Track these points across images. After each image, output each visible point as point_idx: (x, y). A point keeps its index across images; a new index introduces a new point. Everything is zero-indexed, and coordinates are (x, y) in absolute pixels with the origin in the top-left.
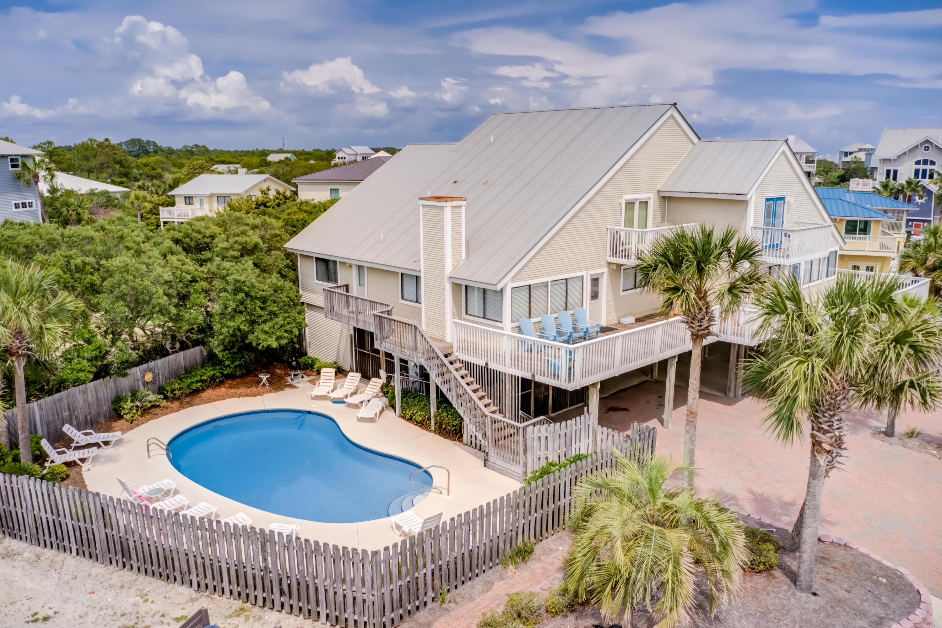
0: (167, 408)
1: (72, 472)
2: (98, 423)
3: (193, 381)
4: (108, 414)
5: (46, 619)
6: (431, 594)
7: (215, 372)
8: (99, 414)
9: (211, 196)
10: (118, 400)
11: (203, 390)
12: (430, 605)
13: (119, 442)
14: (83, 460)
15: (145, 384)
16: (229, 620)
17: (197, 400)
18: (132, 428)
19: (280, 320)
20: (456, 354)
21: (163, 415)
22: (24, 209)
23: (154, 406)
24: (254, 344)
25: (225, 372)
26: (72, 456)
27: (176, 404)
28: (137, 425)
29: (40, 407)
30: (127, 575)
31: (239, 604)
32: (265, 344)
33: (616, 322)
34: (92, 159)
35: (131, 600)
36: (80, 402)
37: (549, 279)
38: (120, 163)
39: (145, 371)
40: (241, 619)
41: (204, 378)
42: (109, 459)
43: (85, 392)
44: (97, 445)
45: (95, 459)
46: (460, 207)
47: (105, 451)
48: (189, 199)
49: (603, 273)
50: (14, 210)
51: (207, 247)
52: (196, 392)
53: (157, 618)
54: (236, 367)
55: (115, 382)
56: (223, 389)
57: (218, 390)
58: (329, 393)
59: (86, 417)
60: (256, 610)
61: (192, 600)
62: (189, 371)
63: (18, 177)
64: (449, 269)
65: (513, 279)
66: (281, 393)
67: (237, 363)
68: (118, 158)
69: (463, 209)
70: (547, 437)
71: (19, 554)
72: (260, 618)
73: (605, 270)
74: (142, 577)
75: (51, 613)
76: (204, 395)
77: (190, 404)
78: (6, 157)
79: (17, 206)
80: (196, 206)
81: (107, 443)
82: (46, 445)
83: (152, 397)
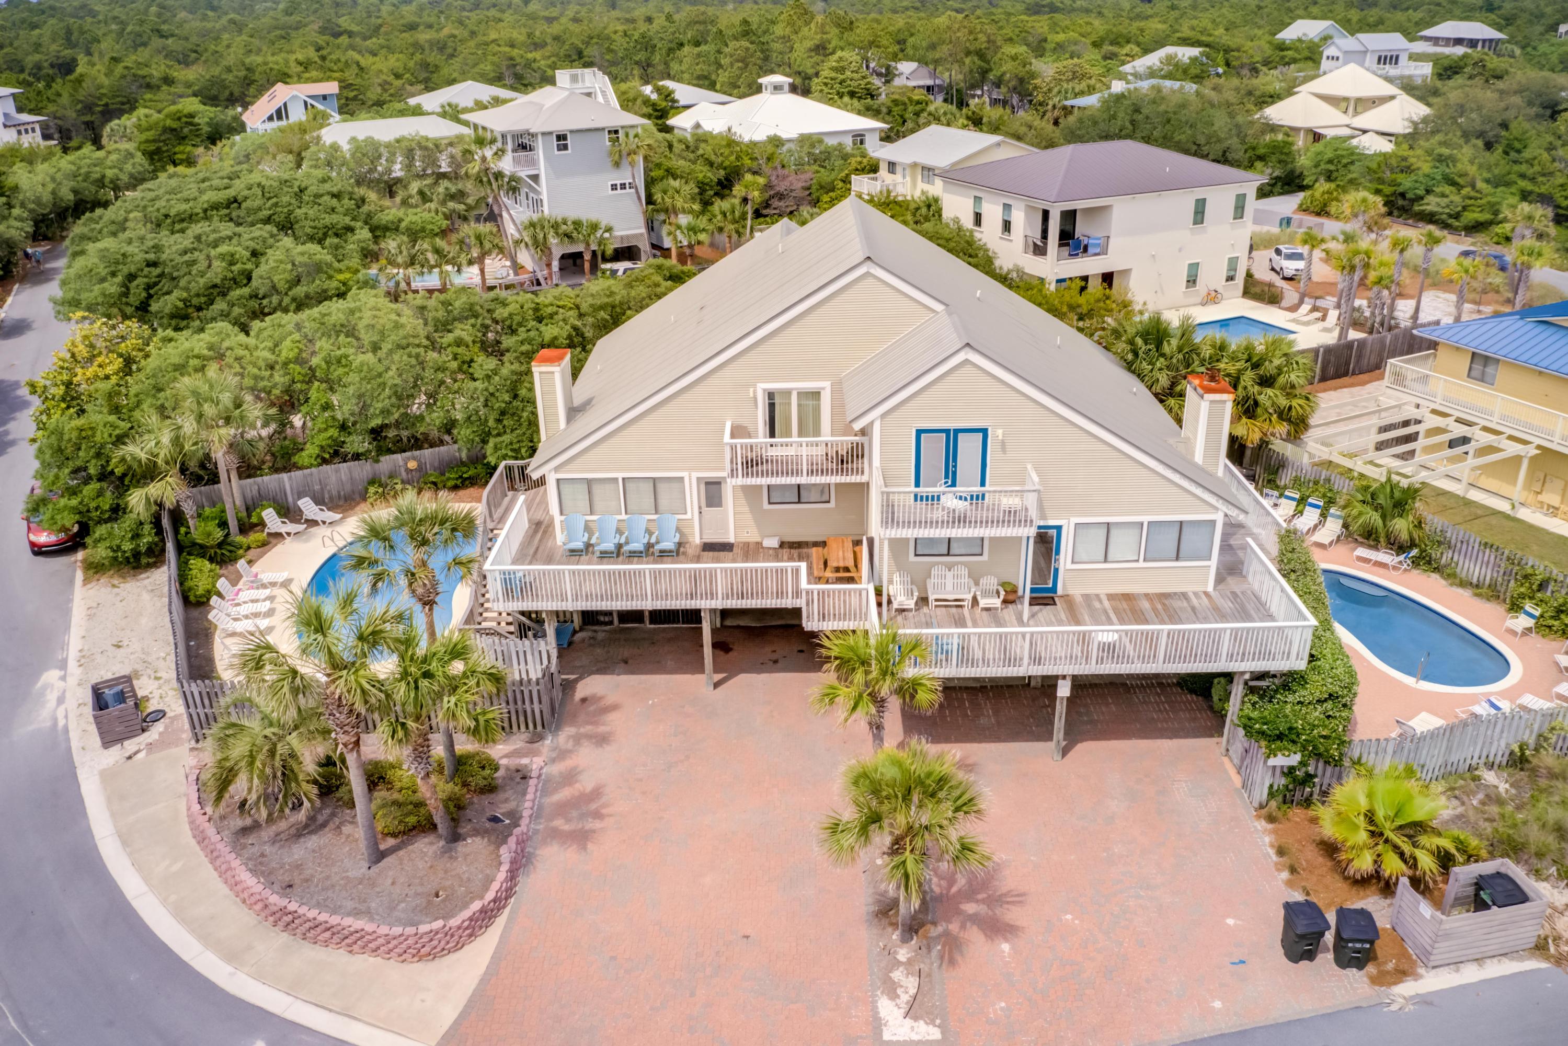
2: (352, 499)
3: (453, 477)
4: (357, 492)
8: (353, 492)
9: (914, 165)
10: (370, 482)
11: (464, 487)
14: (289, 535)
15: (408, 471)
22: (623, 191)
26: (287, 528)
29: (290, 478)
33: (753, 539)
36: (333, 479)
37: (621, 476)
39: (409, 459)
42: (307, 539)
43: (337, 471)
45: (299, 536)
47: (316, 529)
48: (892, 166)
50: (610, 192)
59: (339, 492)
62: (465, 464)
65: (557, 469)
78: (603, 129)
79: (614, 187)
80: (898, 177)
81: (323, 522)
82: (269, 514)
83: (399, 487)
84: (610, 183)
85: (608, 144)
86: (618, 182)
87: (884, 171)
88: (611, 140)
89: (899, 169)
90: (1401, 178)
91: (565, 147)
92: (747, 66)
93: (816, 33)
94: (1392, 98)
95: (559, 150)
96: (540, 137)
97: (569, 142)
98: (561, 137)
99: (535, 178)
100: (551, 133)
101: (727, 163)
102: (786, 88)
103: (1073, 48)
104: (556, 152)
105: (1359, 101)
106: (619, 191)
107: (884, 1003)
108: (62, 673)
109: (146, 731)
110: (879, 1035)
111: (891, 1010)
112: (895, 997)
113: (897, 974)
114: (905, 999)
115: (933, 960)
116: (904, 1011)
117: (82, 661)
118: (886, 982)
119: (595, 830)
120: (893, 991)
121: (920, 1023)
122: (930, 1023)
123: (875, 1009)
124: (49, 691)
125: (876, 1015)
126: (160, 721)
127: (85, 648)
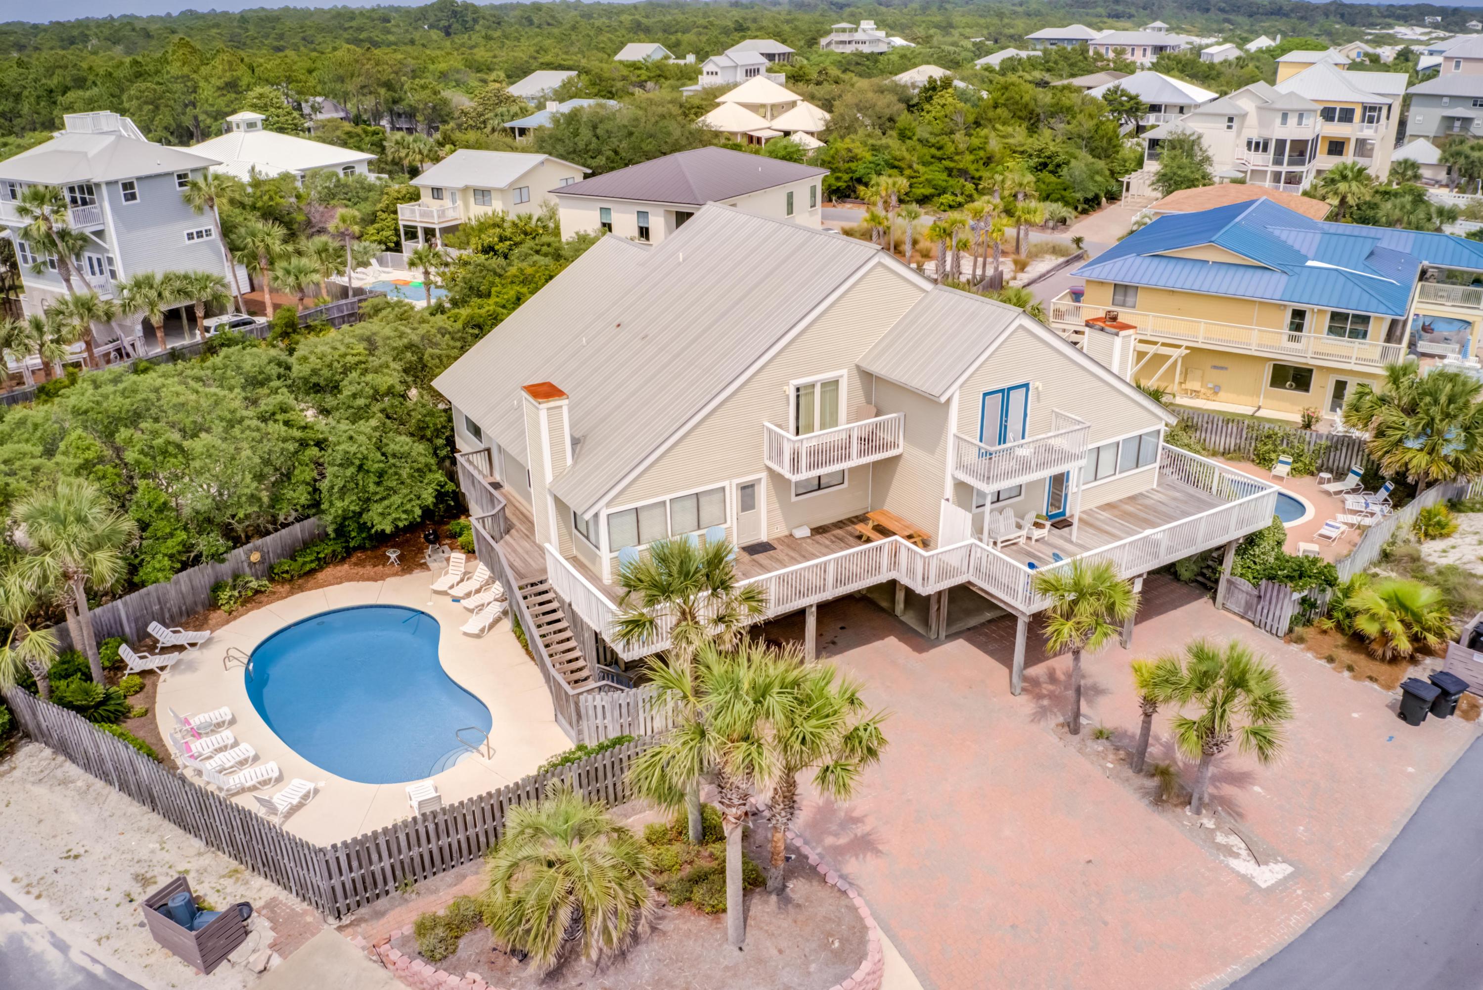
0: (274, 593)
1: (148, 681)
2: (196, 613)
3: (307, 560)
4: (206, 603)
5: (76, 857)
6: (391, 884)
7: (335, 547)
8: (195, 603)
9: (466, 189)
10: (217, 587)
11: (321, 568)
12: (393, 894)
13: (208, 642)
14: (162, 669)
15: (252, 565)
16: (222, 881)
17: (312, 582)
18: (228, 622)
19: (396, 499)
20: (550, 581)
21: (268, 603)
22: (200, 240)
23: (257, 592)
24: (369, 524)
25: (351, 545)
26: (153, 662)
27: (287, 587)
28: (235, 618)
29: (125, 604)
30: (155, 818)
31: (234, 864)
32: (379, 528)
33: (787, 533)
34: (347, 81)
35: (151, 846)
36: (173, 593)
37: (667, 498)
38: (389, 85)
39: (251, 551)
40: (231, 881)
41: (322, 555)
42: (191, 667)
43: (177, 582)
44: (180, 648)
45: (175, 666)
46: (561, 407)
47: (191, 654)
48: (437, 192)
49: (759, 480)
50: (188, 242)
51: (335, 388)
52: (312, 572)
53: (165, 869)
54: (362, 540)
55: (211, 567)
56: (346, 566)
57: (339, 568)
58: (452, 587)
59: (180, 608)
60: (248, 873)
61: (200, 854)
62: (307, 544)
63: (188, 200)
64: (548, 478)
65: (608, 505)
66: (407, 577)
67: (363, 536)
68: (384, 78)
69: (565, 410)
70: (604, 707)
71: (72, 782)
72: (247, 883)
73: (764, 475)
74: (166, 822)
75: (82, 851)
76: (321, 576)
77: (301, 589)
78: (171, 174)
79: (190, 236)
80: (447, 202)
81: (193, 645)
82: (125, 651)
83: (254, 584)
84: (185, 232)
85: (178, 189)
86: (194, 231)
87: (426, 198)
88: (181, 184)
89: (446, 194)
90: (853, 165)
91: (133, 197)
92: (157, 108)
93: (224, 71)
94: (793, 104)
95: (127, 200)
96: (104, 188)
97: (136, 190)
98: (128, 186)
99: (100, 234)
100: (116, 182)
101: (259, 204)
102: (259, 124)
103: (457, 76)
104: (125, 203)
105: (773, 106)
106: (196, 240)
107: (1234, 863)
108: (20, 915)
109: (247, 933)
110: (1256, 887)
111: (1244, 866)
112: (1237, 856)
113: (1220, 838)
114: (1244, 853)
115: (1228, 818)
116: (1253, 861)
117: (35, 891)
118: (1219, 847)
119: (869, 834)
120: (1229, 851)
121: (1272, 865)
122: (1277, 862)
123: (1233, 870)
124: (26, 942)
125: (1238, 874)
126: (254, 914)
127: (20, 875)
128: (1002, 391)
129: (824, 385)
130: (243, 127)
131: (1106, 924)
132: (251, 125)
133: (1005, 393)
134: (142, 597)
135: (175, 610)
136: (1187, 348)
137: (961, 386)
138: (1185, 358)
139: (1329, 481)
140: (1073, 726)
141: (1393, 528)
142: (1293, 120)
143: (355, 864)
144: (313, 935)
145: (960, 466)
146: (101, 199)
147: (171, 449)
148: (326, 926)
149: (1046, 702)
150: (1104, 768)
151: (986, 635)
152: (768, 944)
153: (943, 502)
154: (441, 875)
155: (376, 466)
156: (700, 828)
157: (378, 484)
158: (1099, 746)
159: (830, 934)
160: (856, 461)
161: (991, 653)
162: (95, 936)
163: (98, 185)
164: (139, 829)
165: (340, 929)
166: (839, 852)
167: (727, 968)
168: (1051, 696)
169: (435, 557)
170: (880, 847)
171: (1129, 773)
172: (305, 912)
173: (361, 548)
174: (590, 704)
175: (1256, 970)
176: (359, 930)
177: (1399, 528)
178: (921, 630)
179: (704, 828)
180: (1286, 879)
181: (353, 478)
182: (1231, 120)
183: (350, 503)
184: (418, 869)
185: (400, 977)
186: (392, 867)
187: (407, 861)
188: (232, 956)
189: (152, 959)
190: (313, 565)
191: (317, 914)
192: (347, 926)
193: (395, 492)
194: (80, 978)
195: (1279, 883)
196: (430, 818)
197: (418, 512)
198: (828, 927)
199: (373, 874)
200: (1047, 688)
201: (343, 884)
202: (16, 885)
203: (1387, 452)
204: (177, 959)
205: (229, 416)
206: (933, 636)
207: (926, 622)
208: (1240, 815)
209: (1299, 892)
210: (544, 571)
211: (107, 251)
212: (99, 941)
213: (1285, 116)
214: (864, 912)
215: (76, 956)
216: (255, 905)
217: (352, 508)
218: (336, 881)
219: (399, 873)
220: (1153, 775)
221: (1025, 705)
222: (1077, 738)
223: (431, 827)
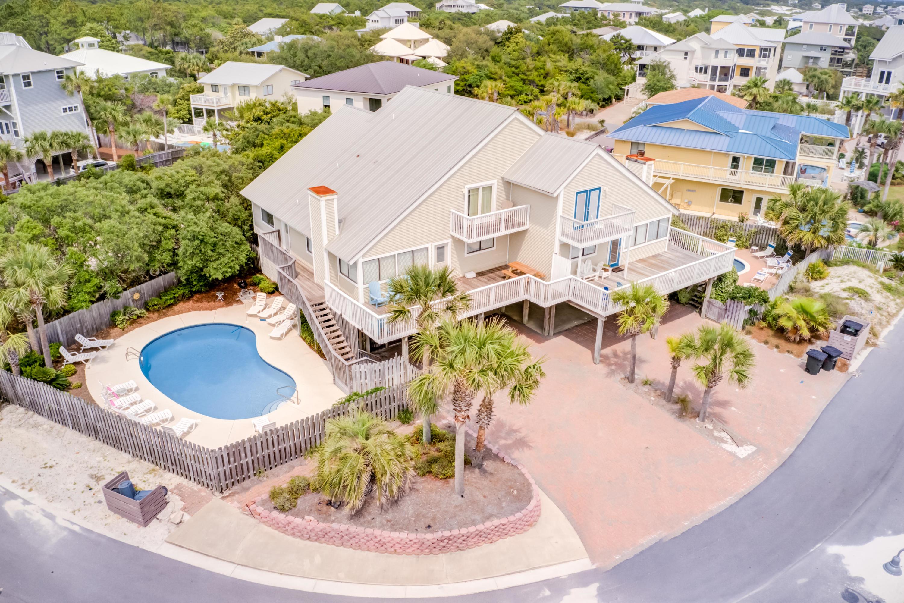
0: (149, 318)
1: (79, 368)
2: (101, 330)
3: (168, 298)
4: (108, 323)
5: (51, 467)
6: (252, 471)
7: (185, 291)
8: (101, 324)
9: (233, 86)
10: (114, 314)
11: (176, 303)
12: (252, 478)
13: (112, 346)
14: (87, 361)
15: (134, 301)
16: (146, 476)
17: (171, 312)
18: (122, 335)
19: (224, 260)
20: (327, 303)
21: (146, 324)
22: (71, 113)
23: (139, 317)
24: (208, 275)
25: (194, 290)
26: (80, 357)
27: (156, 315)
28: (127, 332)
29: (60, 323)
30: (98, 444)
31: (152, 466)
32: (214, 277)
33: (461, 276)
34: (146, 21)
35: (98, 459)
37: (396, 253)
38: (172, 24)
39: (134, 292)
40: (152, 475)
41: (177, 295)
42: (104, 360)
43: (93, 310)
44: (96, 349)
45: (94, 360)
46: (333, 199)
47: (102, 353)
48: (215, 88)
49: (447, 243)
50: (63, 114)
51: (181, 195)
52: (171, 305)
53: (109, 471)
54: (201, 286)
55: (111, 301)
56: (191, 302)
57: (187, 303)
58: (259, 312)
59: (92, 326)
60: (161, 471)
61: (129, 462)
62: (167, 289)
63: (64, 86)
64: (325, 242)
65: (363, 256)
66: (230, 308)
67: (201, 283)
68: (169, 20)
69: (335, 202)
70: (365, 372)
71: (41, 425)
72: (162, 476)
73: (450, 241)
74: (105, 445)
75: (54, 463)
76: (176, 308)
77: (165, 315)
78: (53, 71)
79: (65, 110)
80: (221, 94)
81: (103, 347)
82: (63, 350)
83: (137, 312)
84: (62, 108)
85: (57, 80)
86: (67, 107)
87: (208, 91)
88: (59, 77)
89: (221, 89)
90: (466, 77)
91: (29, 84)
93: (67, 13)
94: (427, 40)
95: (25, 86)
96: (11, 78)
97: (31, 80)
98: (26, 77)
99: (8, 107)
100: (19, 75)
101: (102, 93)
102: (96, 45)
103: (213, 20)
104: (24, 88)
105: (415, 41)
106: (68, 113)
107: (724, 446)
108: (20, 501)
109: (167, 503)
110: (738, 458)
111: (730, 447)
112: (726, 442)
113: (716, 434)
114: (730, 441)
115: (719, 424)
116: (735, 445)
117: (28, 487)
118: (716, 438)
119: (523, 438)
120: (722, 440)
121: (745, 447)
122: (747, 445)
123: (724, 450)
124: (27, 515)
125: (728, 452)
126: (169, 493)
127: (16, 478)
128: (586, 191)
129: (484, 189)
130: (86, 46)
131: (659, 478)
132: (91, 45)
133: (588, 192)
134: (70, 319)
135: (89, 327)
136: (673, 179)
137: (565, 188)
138: (672, 185)
139: (757, 251)
140: (631, 379)
141: (795, 273)
142: (721, 54)
143: (232, 459)
144: (207, 502)
145: (563, 234)
146: (9, 86)
147: (87, 228)
148: (214, 497)
149: (613, 367)
150: (650, 401)
151: (576, 333)
152: (478, 493)
153: (554, 255)
154: (280, 467)
155: (212, 240)
156: (430, 435)
157: (213, 251)
158: (646, 389)
159: (511, 487)
160: (503, 232)
161: (580, 343)
162: (71, 510)
163: (7, 76)
164: (88, 450)
165: (223, 498)
166: (507, 447)
167: (456, 506)
168: (616, 364)
169: (244, 296)
170: (531, 444)
171: (664, 402)
172: (200, 491)
173: (199, 292)
174: (358, 370)
175: (741, 499)
176: (235, 498)
177: (798, 273)
178: (539, 331)
179: (432, 435)
180: (753, 453)
181: (197, 247)
182: (686, 54)
183: (196, 262)
184: (267, 463)
185: (264, 522)
186: (253, 461)
187: (261, 458)
188: (158, 516)
189: (109, 521)
190: (172, 301)
191: (208, 491)
192: (227, 496)
193: (223, 256)
194: (65, 533)
195: (750, 455)
196: (275, 432)
197: (238, 267)
198: (509, 484)
199: (242, 465)
200: (613, 360)
201: (225, 472)
202: (14, 484)
203: (790, 233)
204: (125, 520)
205: (121, 209)
206: (546, 334)
207: (542, 328)
208: (725, 422)
209: (761, 460)
210: (323, 297)
211: (12, 118)
212: (74, 512)
213: (717, 52)
214: (528, 476)
215: (60, 521)
216: (169, 488)
217: (198, 265)
218: (221, 470)
219: (256, 465)
220: (677, 403)
221: (602, 369)
222: (633, 385)
223: (275, 438)
